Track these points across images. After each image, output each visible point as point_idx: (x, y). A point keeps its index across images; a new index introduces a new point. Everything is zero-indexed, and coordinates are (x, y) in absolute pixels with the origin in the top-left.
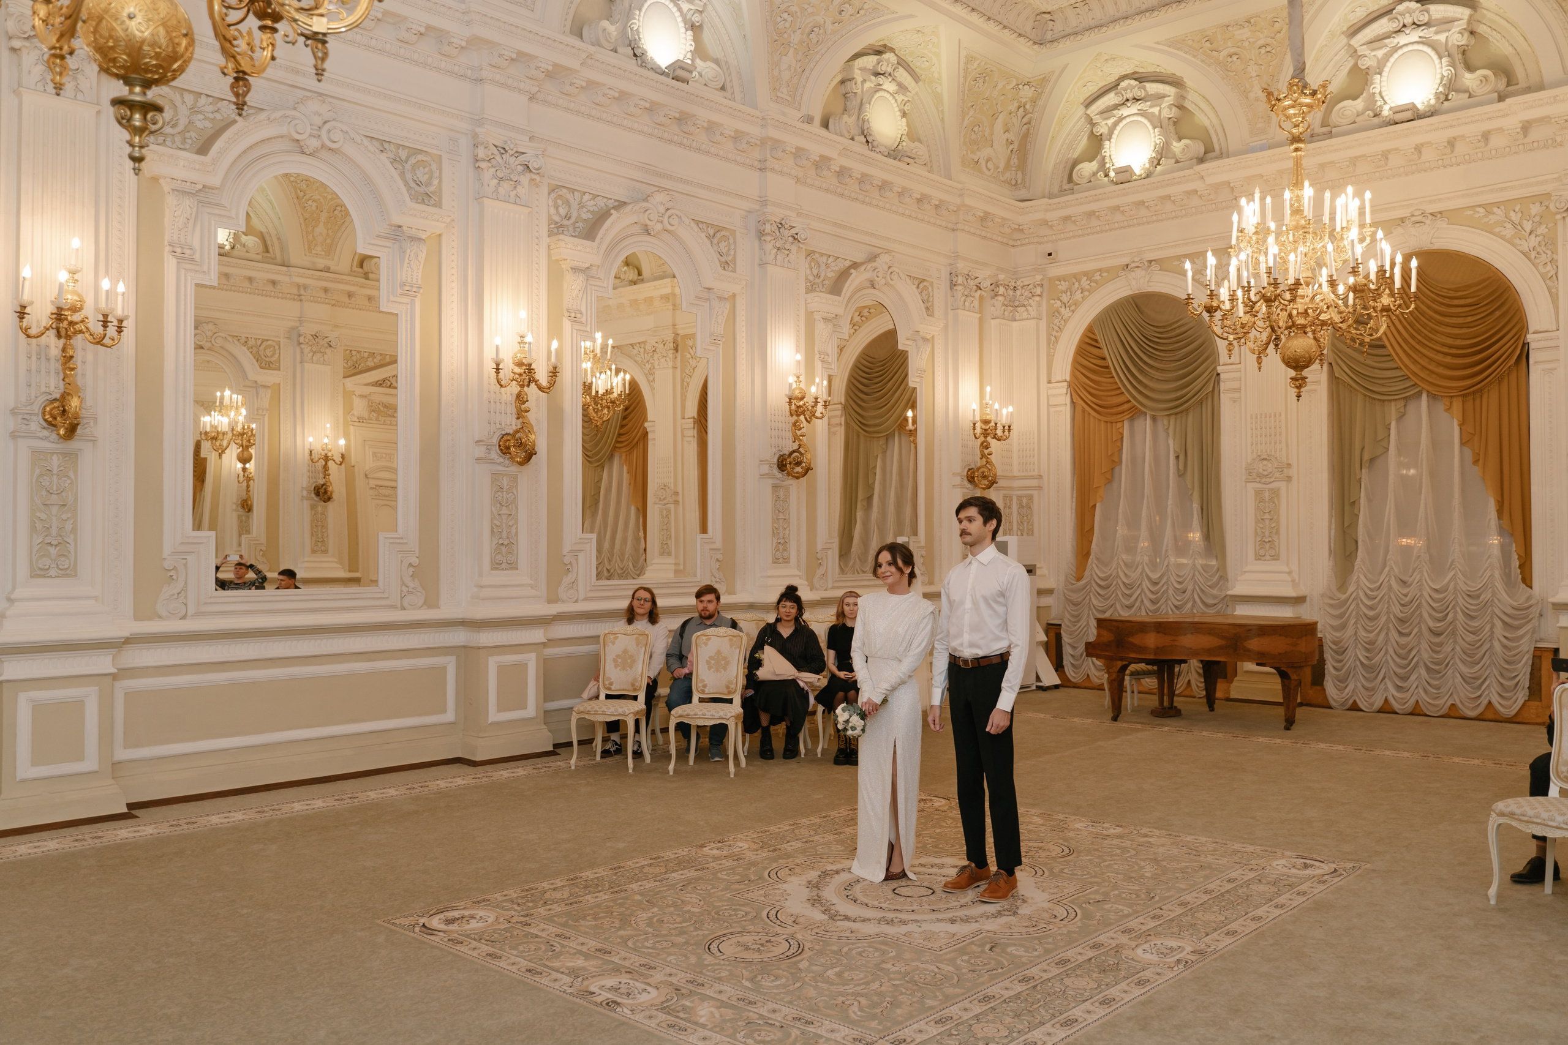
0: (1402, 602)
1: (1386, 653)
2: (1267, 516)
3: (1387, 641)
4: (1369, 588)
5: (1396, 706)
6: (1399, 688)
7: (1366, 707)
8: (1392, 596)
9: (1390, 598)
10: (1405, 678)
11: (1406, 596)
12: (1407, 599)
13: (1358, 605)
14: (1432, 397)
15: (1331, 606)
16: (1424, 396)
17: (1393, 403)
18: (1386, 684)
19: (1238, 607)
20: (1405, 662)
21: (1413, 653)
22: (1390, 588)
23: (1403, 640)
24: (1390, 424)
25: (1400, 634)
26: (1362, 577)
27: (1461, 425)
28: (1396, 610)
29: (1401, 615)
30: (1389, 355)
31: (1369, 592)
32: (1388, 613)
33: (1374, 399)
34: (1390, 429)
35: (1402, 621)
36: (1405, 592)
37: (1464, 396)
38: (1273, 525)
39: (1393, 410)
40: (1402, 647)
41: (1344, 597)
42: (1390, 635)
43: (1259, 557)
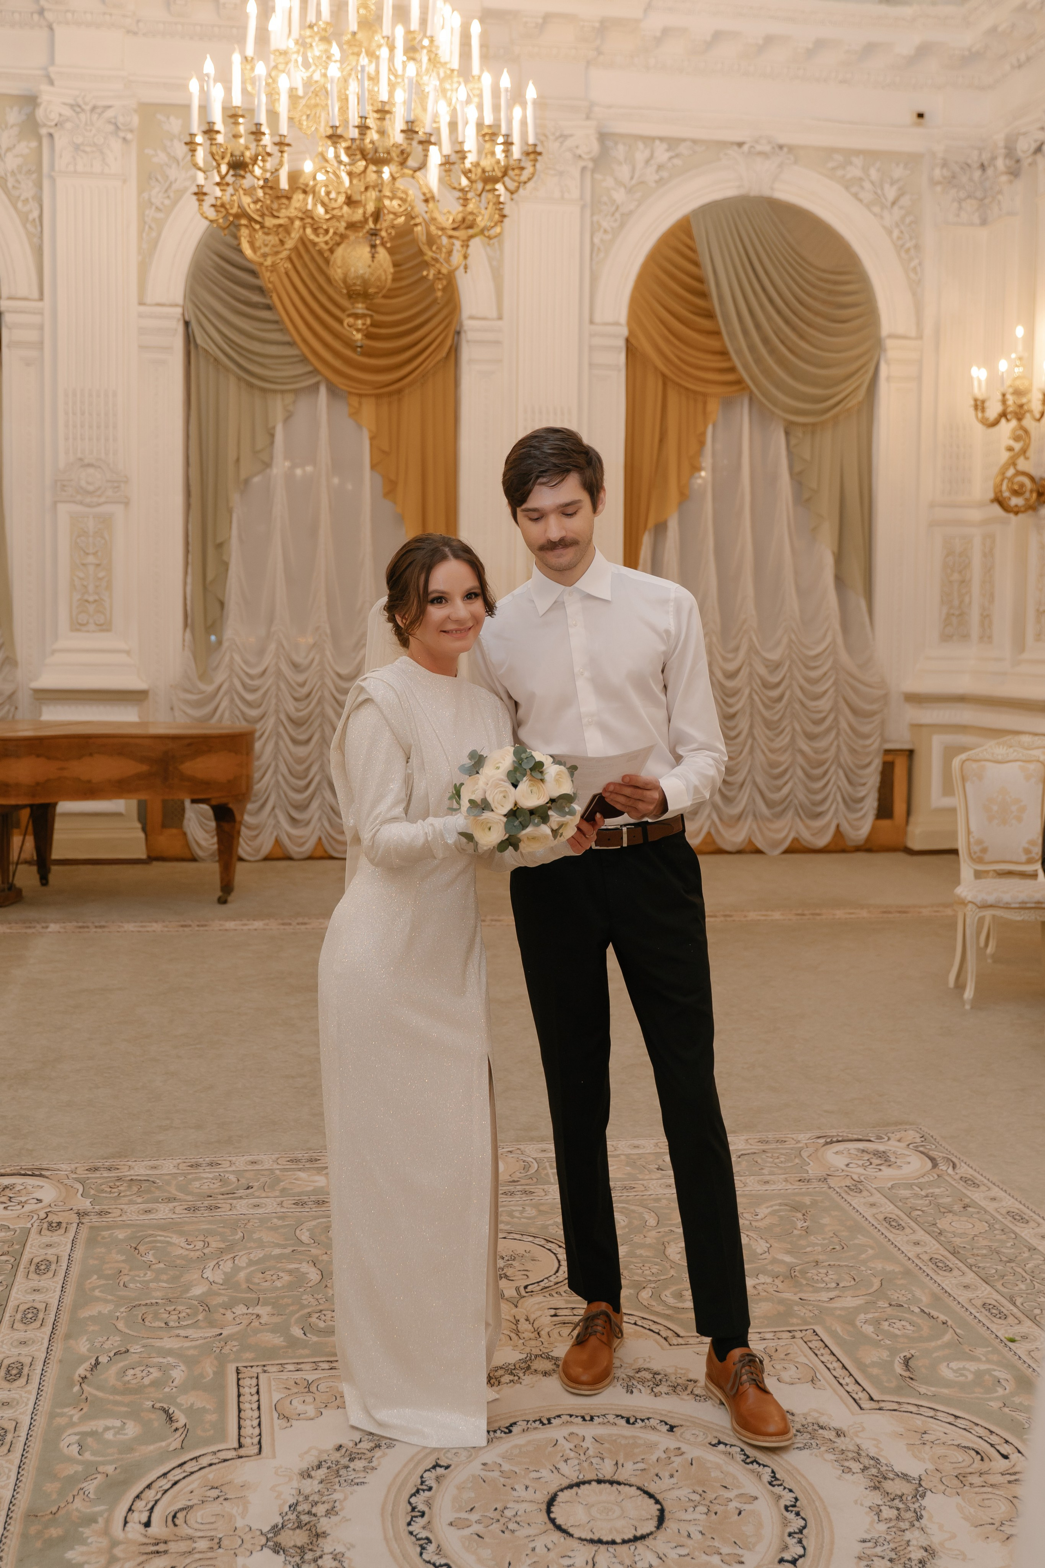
0: (297, 695)
1: (275, 772)
2: (91, 559)
3: (276, 755)
4: (247, 674)
5: (293, 850)
6: (294, 821)
7: (249, 854)
8: (283, 686)
9: (279, 688)
10: (302, 807)
11: (302, 685)
12: (305, 690)
13: (232, 700)
14: (333, 391)
15: (187, 702)
16: (323, 390)
17: (279, 396)
18: (276, 817)
19: (45, 709)
20: (303, 783)
21: (315, 769)
22: (279, 673)
23: (301, 751)
24: (274, 428)
25: (295, 741)
26: (237, 658)
27: (372, 439)
28: (290, 706)
29: (295, 715)
30: (276, 322)
31: (247, 680)
32: (277, 712)
33: (251, 385)
34: (272, 436)
35: (297, 723)
36: (301, 678)
37: (378, 396)
38: (101, 575)
39: (278, 406)
40: (300, 761)
41: (210, 689)
42: (281, 743)
43: (77, 626)
